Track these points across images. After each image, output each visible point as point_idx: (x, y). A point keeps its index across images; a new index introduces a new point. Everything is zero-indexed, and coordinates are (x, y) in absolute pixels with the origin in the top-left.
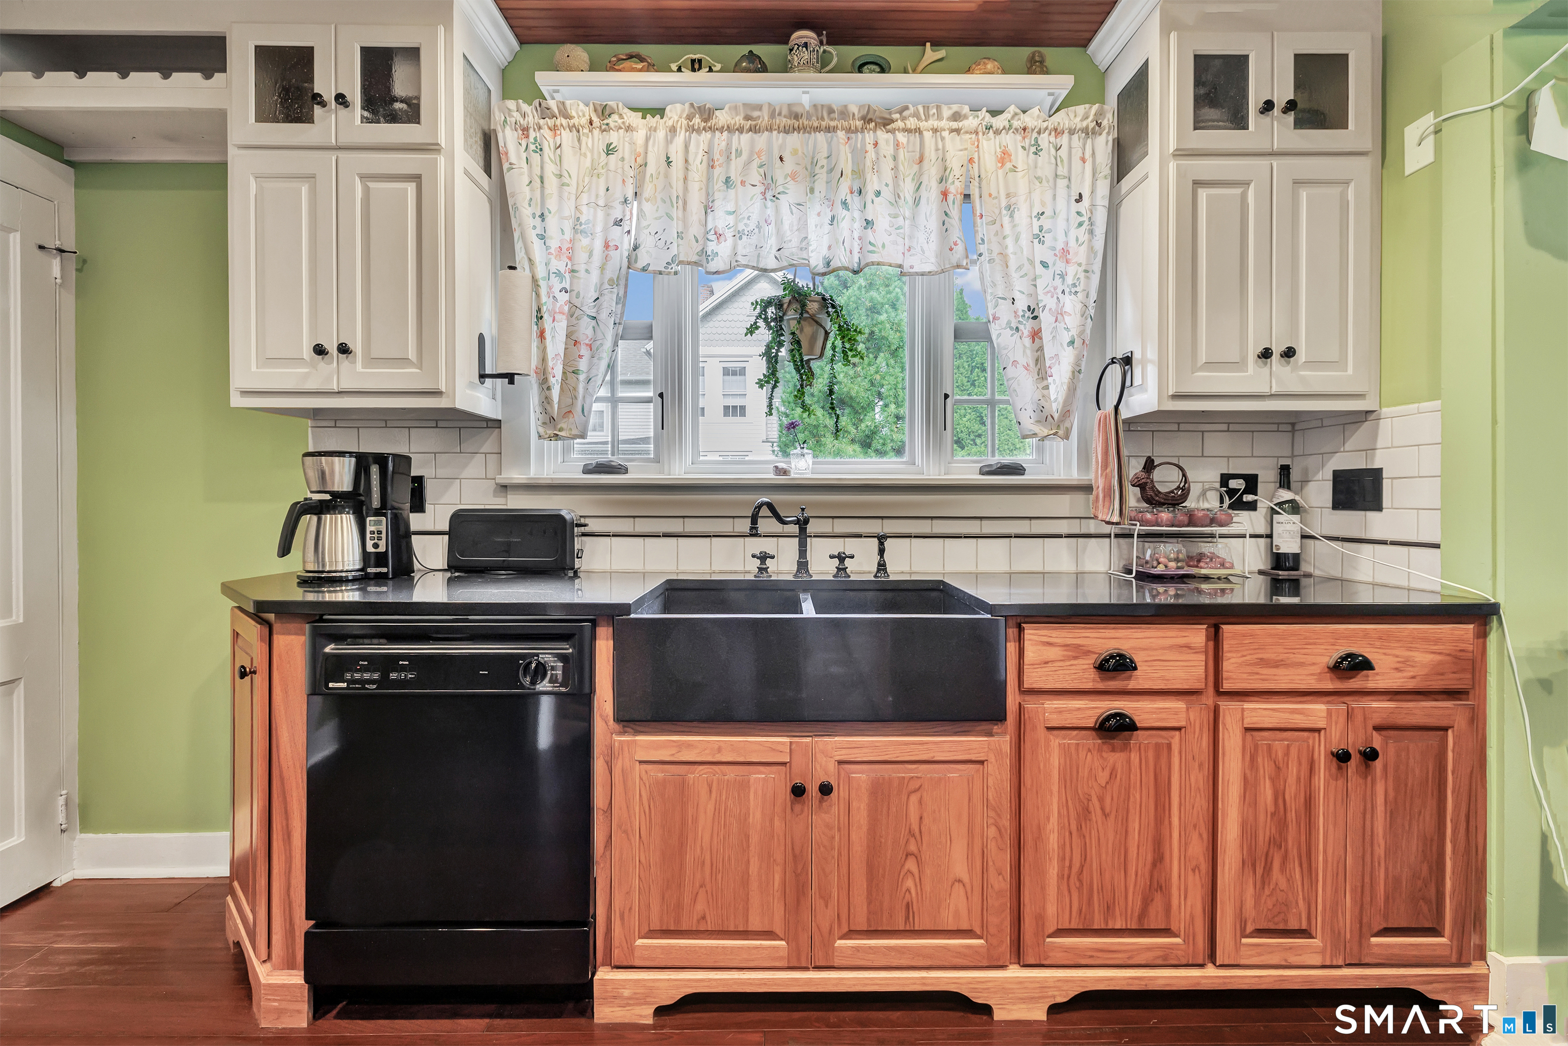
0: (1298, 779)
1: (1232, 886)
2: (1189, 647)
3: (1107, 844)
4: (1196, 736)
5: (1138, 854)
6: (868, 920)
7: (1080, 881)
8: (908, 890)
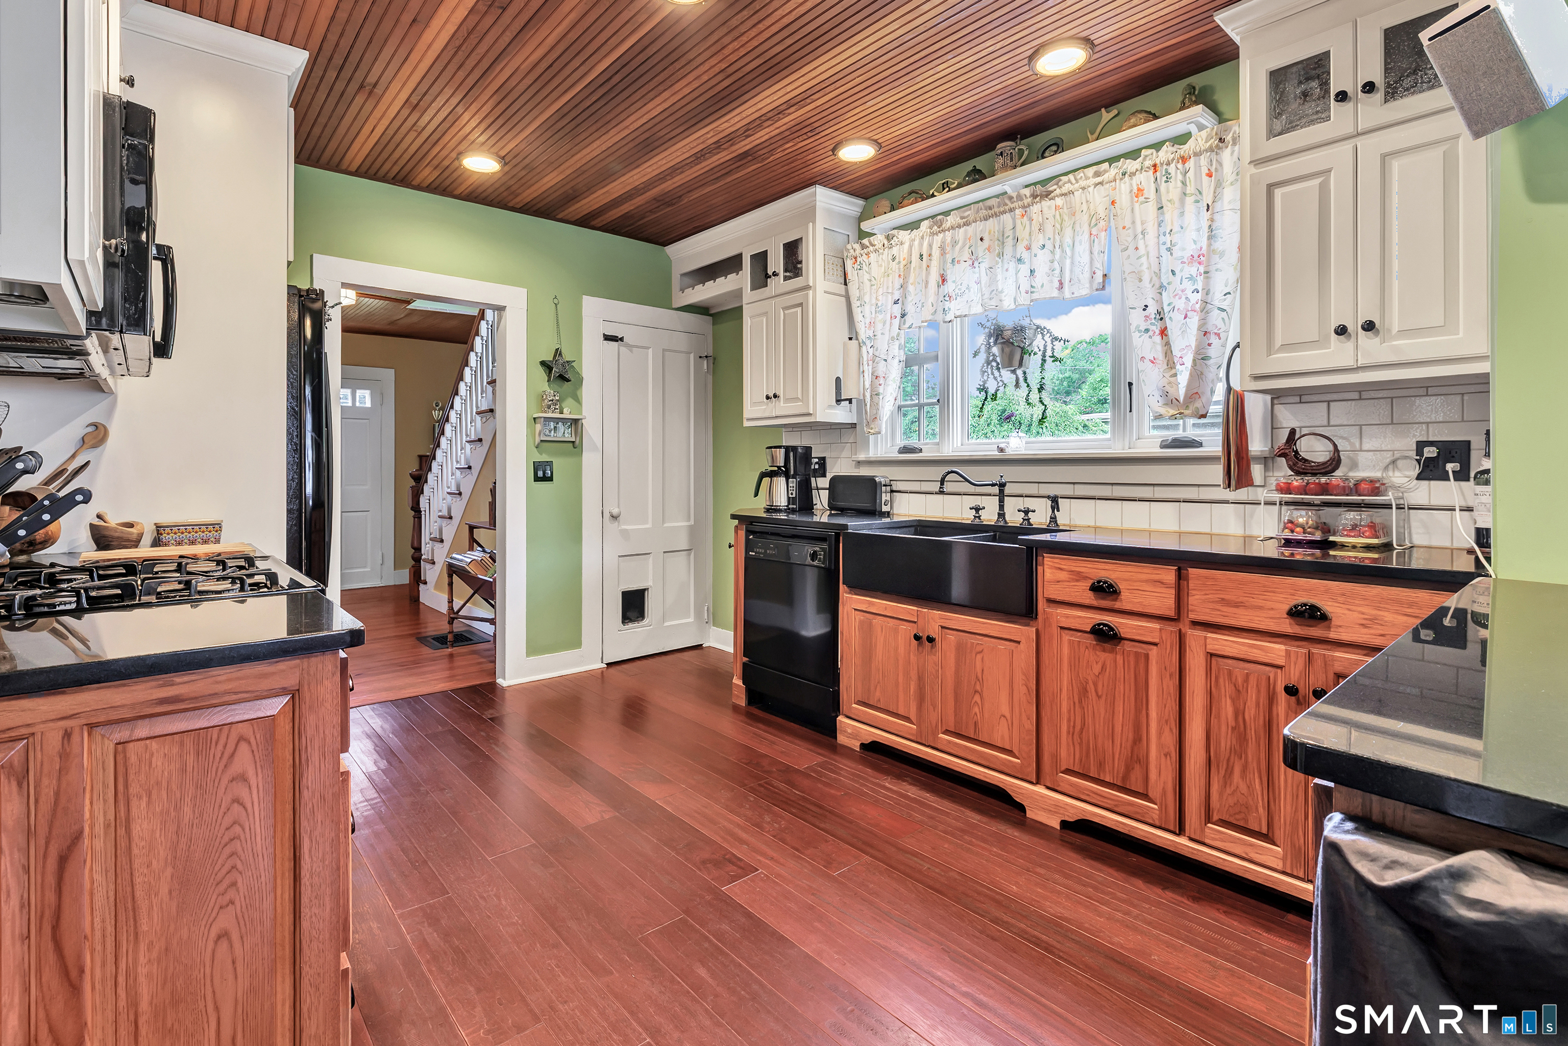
0: (1258, 704)
1: (1197, 775)
2: (1162, 583)
3: (1100, 717)
4: (1168, 652)
5: (1122, 730)
6: (955, 726)
7: (1081, 739)
8: (976, 714)
